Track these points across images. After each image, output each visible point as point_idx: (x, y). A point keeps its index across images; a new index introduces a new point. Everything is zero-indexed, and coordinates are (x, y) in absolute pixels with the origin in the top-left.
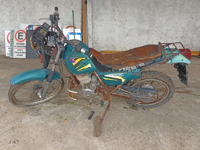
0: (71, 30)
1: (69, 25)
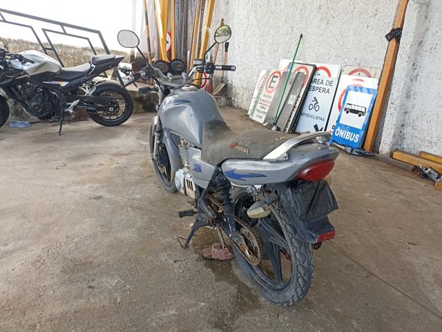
0: (357, 80)
1: (356, 68)
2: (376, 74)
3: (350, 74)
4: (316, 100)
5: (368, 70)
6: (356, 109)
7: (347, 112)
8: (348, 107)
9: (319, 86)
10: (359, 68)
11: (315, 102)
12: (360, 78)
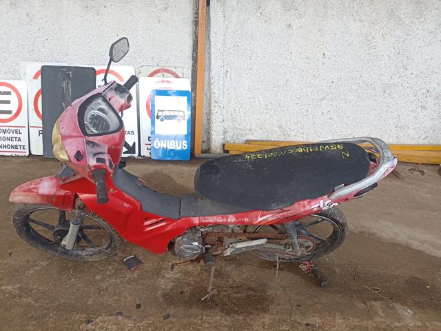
2: (183, 74)
3: (151, 75)
5: (173, 69)
6: (172, 114)
7: (162, 120)
8: (160, 114)
10: (160, 68)
12: (166, 79)
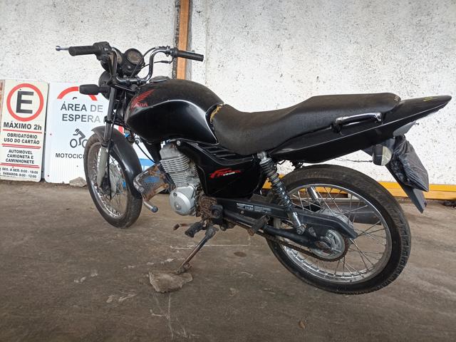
4: (81, 133)
9: (81, 113)
11: (80, 136)
